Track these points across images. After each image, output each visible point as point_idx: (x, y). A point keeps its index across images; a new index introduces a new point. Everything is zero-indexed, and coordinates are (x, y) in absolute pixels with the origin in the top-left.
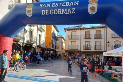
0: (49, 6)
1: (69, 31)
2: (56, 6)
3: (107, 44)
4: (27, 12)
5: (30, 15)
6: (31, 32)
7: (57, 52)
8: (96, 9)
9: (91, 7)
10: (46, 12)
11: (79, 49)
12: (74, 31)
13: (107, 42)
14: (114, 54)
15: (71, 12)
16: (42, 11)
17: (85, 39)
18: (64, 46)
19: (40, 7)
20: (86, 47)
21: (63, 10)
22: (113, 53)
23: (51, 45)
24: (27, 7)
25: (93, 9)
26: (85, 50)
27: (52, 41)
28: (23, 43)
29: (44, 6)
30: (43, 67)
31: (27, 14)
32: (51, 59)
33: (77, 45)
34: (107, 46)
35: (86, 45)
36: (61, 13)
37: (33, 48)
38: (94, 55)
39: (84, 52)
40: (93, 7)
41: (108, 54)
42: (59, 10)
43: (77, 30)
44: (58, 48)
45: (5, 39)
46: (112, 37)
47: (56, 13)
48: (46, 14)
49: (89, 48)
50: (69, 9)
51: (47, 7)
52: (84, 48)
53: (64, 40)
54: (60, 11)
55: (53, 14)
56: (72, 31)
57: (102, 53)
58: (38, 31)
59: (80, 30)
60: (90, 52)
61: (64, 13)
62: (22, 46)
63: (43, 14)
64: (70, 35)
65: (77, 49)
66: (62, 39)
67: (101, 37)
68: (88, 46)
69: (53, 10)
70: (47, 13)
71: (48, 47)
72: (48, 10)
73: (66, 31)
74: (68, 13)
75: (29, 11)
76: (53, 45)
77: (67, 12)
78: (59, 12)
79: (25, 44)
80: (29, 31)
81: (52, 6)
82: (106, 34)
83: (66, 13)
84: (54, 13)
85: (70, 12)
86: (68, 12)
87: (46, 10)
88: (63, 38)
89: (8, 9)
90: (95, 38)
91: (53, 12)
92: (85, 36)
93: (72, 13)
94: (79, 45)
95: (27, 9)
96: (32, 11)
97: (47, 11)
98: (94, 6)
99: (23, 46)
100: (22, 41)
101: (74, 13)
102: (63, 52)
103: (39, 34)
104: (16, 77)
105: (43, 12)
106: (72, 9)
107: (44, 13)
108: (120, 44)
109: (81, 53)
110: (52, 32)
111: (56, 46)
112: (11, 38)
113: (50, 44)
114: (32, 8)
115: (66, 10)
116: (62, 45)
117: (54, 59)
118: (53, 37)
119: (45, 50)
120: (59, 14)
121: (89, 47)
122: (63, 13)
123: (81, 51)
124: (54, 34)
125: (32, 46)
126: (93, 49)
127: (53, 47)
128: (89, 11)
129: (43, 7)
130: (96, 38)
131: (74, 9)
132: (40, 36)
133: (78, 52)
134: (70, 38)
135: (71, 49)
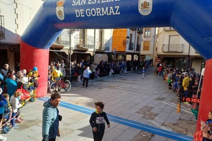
0: (85, 4)
2: (93, 3)
4: (57, 13)
8: (151, 6)
9: (143, 2)
16: (76, 11)
19: (73, 5)
21: (103, 9)
25: (145, 7)
27: (128, 37)
28: (70, 49)
29: (77, 3)
31: (58, 16)
32: (127, 70)
36: (101, 15)
42: (97, 9)
44: (146, 48)
47: (94, 14)
48: (82, 16)
50: (111, 8)
51: (82, 4)
54: (99, 10)
55: (90, 15)
61: (105, 14)
63: (77, 16)
65: (182, 52)
66: (157, 29)
69: (89, 10)
70: (83, 15)
72: (83, 10)
74: (110, 14)
75: (60, 12)
77: (109, 13)
78: (98, 12)
79: (74, 51)
81: (89, 3)
83: (108, 14)
85: (113, 12)
86: (111, 12)
87: (81, 10)
91: (89, 13)
93: (116, 13)
95: (58, 9)
96: (63, 11)
97: (82, 12)
98: (147, 2)
99: (69, 54)
101: (119, 13)
106: (116, 7)
113: (125, 43)
114: (63, 7)
115: (107, 8)
116: (155, 42)
120: (98, 15)
122: (103, 15)
125: (86, 53)
128: (140, 10)
131: (118, 7)
135: (169, 52)
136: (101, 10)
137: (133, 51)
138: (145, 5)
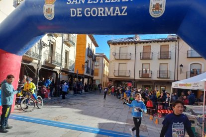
0: (83, 2)
1: (115, 46)
2: (94, 2)
3: (179, 69)
4: (44, 11)
5: (50, 17)
6: (52, 45)
7: (94, 80)
8: (163, 8)
9: (155, 4)
10: (78, 12)
11: (132, 77)
12: (124, 45)
13: (180, 65)
14: (191, 85)
15: (121, 13)
16: (71, 10)
17: (143, 59)
18: (107, 70)
19: (67, 3)
20: (144, 73)
21: (106, 9)
22: (188, 83)
23: (85, 69)
24: (44, 3)
25: (157, 8)
26: (142, 77)
27: (86, 62)
28: (39, 64)
29: (74, 1)
30: (71, 105)
31: (45, 14)
32: (85, 92)
33: (128, 69)
34: (179, 71)
35: (144, 70)
36: (103, 15)
37: (55, 74)
38: (157, 86)
39: (139, 82)
40: (158, 4)
41: (180, 85)
43: (128, 44)
44: (97, 75)
45: (8, 58)
46: (188, 57)
47: (94, 14)
48: (78, 16)
49: (149, 74)
50: (117, 8)
51: (79, 3)
52: (141, 74)
53: (106, 61)
54: (101, 10)
55: (89, 15)
56: (121, 45)
57: (169, 83)
58: (64, 44)
59: (134, 45)
60: (150, 82)
61: (109, 14)
62: (36, 69)
63: (72, 16)
64: (118, 52)
65: (129, 77)
66: (104, 59)
67: (169, 58)
68: (146, 71)
69: (89, 9)
70: (80, 14)
71: (81, 73)
72: (81, 9)
73: (111, 45)
74: (115, 15)
75: (49, 10)
76: (88, 69)
77: (114, 13)
78: (100, 12)
79: (42, 66)
80: (48, 44)
81: (89, 2)
82: (177, 51)
83: (112, 15)
84: (91, 14)
85: (119, 12)
86: (116, 12)
87: (78, 9)
88: (104, 57)
89: (13, 6)
90: (159, 58)
91: (89, 13)
92: (142, 54)
93: (123, 14)
94: (133, 70)
95: (46, 7)
97: (80, 11)
98: (160, 4)
99: (38, 69)
100: (37, 62)
101: (126, 14)
102: (105, 81)
103: (66, 51)
104: (28, 121)
105: (73, 11)
106: (123, 8)
107: (73, 14)
108: (201, 69)
109: (135, 83)
110: (87, 47)
111: (93, 71)
112: (18, 56)
113: (83, 66)
114: (54, 5)
115: (112, 9)
116: (103, 70)
117: (90, 93)
118: (88, 56)
119: (76, 77)
120: (99, 15)
121: (148, 72)
122: (106, 15)
123: (134, 80)
124: (91, 50)
125: (54, 70)
126: (154, 77)
127: (88, 72)
128: (151, 11)
129: (73, 3)
130: (161, 58)
131: (126, 7)
132: (67, 53)
133: (130, 81)
134: (117, 57)
135: (119, 76)
136: (105, 10)
137: (89, 75)
138: (157, 7)
